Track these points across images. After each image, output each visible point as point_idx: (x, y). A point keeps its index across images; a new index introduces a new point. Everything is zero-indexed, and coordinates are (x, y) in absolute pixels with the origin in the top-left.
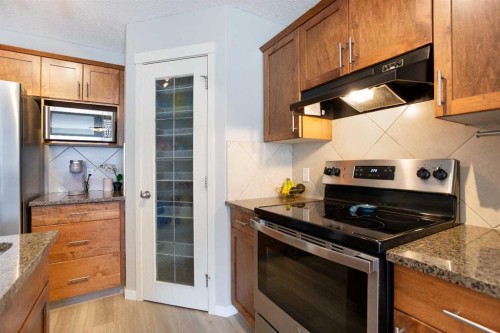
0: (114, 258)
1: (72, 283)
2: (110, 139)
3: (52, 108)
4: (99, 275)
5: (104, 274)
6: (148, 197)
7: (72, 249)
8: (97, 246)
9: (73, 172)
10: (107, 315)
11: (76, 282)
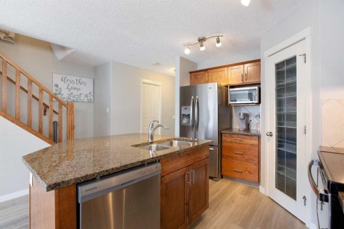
0: (255, 167)
1: (235, 171)
2: (257, 102)
3: (231, 89)
4: (247, 172)
5: (250, 173)
6: (271, 136)
7: (236, 155)
8: (247, 157)
9: (241, 119)
10: (247, 193)
11: (238, 172)
